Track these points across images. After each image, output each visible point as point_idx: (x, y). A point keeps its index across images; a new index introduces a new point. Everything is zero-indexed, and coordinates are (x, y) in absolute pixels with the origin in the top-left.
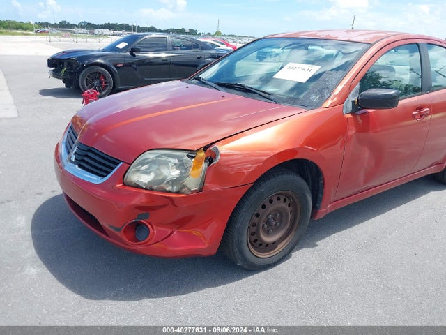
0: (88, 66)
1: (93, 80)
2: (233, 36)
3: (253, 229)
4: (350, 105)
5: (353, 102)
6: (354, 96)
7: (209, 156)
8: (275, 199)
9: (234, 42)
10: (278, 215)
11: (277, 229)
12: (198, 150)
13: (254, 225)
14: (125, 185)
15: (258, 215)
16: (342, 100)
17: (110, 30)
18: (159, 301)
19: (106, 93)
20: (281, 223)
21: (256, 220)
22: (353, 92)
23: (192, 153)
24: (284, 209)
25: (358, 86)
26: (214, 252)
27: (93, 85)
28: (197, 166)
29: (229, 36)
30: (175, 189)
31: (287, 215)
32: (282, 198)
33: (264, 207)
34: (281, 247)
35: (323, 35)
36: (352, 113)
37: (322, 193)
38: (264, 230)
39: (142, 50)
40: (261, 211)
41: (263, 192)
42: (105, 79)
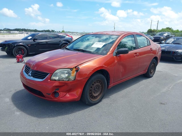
0: (16, 46)
1: (19, 51)
2: (69, 32)
3: (91, 92)
4: (115, 54)
5: (116, 53)
6: (116, 51)
7: (76, 69)
8: (96, 82)
9: (70, 35)
10: (97, 87)
11: (97, 91)
12: (73, 68)
13: (91, 90)
14: (51, 80)
15: (91, 87)
16: (113, 52)
17: (17, 31)
18: (63, 116)
19: (25, 56)
20: (98, 90)
21: (91, 89)
22: (115, 50)
23: (71, 69)
24: (99, 85)
25: (117, 48)
26: (79, 99)
27: (19, 53)
28: (73, 73)
29: (68, 32)
30: (67, 80)
31: (100, 87)
32: (98, 82)
33: (93, 85)
34: (99, 98)
35: (105, 33)
36: (116, 56)
37: (110, 80)
38: (94, 92)
39: (38, 39)
40: (92, 86)
41: (93, 80)
42: (24, 51)
